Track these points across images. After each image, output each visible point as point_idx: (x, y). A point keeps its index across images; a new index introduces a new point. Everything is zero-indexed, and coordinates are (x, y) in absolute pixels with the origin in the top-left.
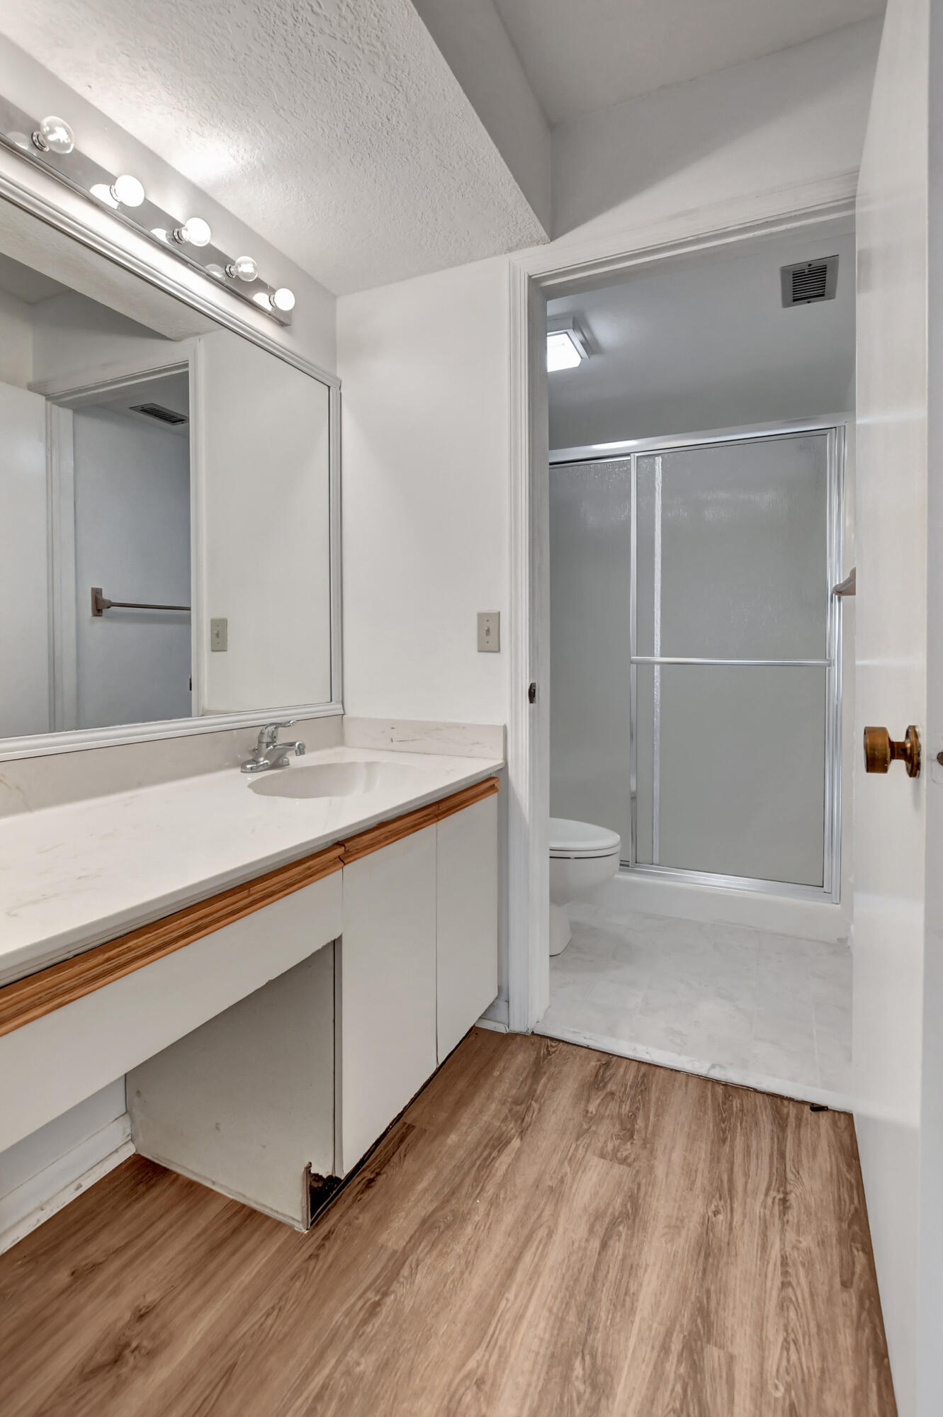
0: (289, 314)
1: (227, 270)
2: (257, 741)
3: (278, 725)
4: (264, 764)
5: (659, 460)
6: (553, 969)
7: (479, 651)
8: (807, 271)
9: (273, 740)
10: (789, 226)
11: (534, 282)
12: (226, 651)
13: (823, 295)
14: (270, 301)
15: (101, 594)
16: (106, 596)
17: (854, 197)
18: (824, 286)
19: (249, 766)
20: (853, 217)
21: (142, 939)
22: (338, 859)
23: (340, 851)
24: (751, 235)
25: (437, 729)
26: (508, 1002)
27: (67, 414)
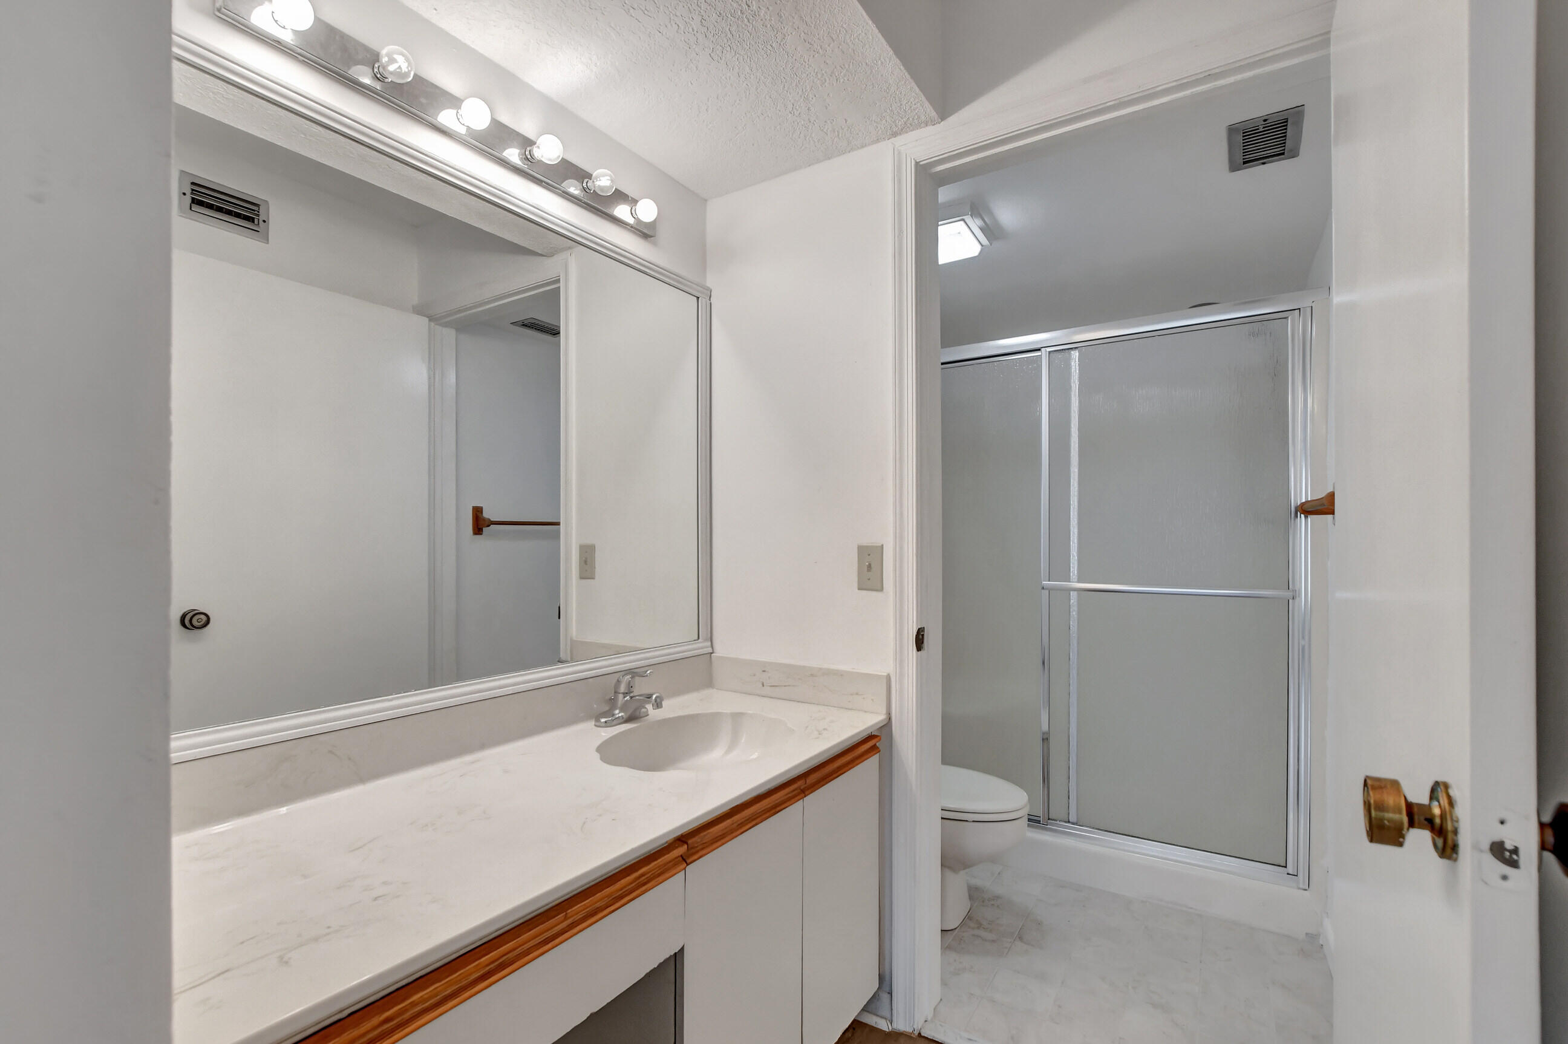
0: (652, 225)
1: (584, 185)
2: (613, 692)
3: (633, 673)
4: (619, 717)
5: (1075, 354)
6: (946, 948)
7: (859, 589)
8: (1261, 127)
9: (629, 689)
10: (1239, 77)
11: (923, 170)
12: (593, 578)
13: (1283, 154)
14: (632, 214)
15: (482, 513)
16: (487, 514)
17: (1329, 32)
18: (1285, 143)
19: (603, 720)
20: (1327, 58)
21: (428, 990)
22: (681, 859)
23: (682, 850)
24: (1188, 92)
25: (812, 675)
26: (890, 993)
27: (450, 334)
